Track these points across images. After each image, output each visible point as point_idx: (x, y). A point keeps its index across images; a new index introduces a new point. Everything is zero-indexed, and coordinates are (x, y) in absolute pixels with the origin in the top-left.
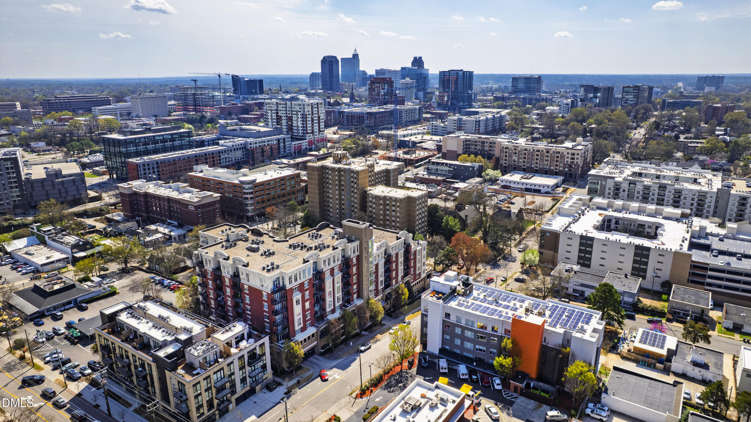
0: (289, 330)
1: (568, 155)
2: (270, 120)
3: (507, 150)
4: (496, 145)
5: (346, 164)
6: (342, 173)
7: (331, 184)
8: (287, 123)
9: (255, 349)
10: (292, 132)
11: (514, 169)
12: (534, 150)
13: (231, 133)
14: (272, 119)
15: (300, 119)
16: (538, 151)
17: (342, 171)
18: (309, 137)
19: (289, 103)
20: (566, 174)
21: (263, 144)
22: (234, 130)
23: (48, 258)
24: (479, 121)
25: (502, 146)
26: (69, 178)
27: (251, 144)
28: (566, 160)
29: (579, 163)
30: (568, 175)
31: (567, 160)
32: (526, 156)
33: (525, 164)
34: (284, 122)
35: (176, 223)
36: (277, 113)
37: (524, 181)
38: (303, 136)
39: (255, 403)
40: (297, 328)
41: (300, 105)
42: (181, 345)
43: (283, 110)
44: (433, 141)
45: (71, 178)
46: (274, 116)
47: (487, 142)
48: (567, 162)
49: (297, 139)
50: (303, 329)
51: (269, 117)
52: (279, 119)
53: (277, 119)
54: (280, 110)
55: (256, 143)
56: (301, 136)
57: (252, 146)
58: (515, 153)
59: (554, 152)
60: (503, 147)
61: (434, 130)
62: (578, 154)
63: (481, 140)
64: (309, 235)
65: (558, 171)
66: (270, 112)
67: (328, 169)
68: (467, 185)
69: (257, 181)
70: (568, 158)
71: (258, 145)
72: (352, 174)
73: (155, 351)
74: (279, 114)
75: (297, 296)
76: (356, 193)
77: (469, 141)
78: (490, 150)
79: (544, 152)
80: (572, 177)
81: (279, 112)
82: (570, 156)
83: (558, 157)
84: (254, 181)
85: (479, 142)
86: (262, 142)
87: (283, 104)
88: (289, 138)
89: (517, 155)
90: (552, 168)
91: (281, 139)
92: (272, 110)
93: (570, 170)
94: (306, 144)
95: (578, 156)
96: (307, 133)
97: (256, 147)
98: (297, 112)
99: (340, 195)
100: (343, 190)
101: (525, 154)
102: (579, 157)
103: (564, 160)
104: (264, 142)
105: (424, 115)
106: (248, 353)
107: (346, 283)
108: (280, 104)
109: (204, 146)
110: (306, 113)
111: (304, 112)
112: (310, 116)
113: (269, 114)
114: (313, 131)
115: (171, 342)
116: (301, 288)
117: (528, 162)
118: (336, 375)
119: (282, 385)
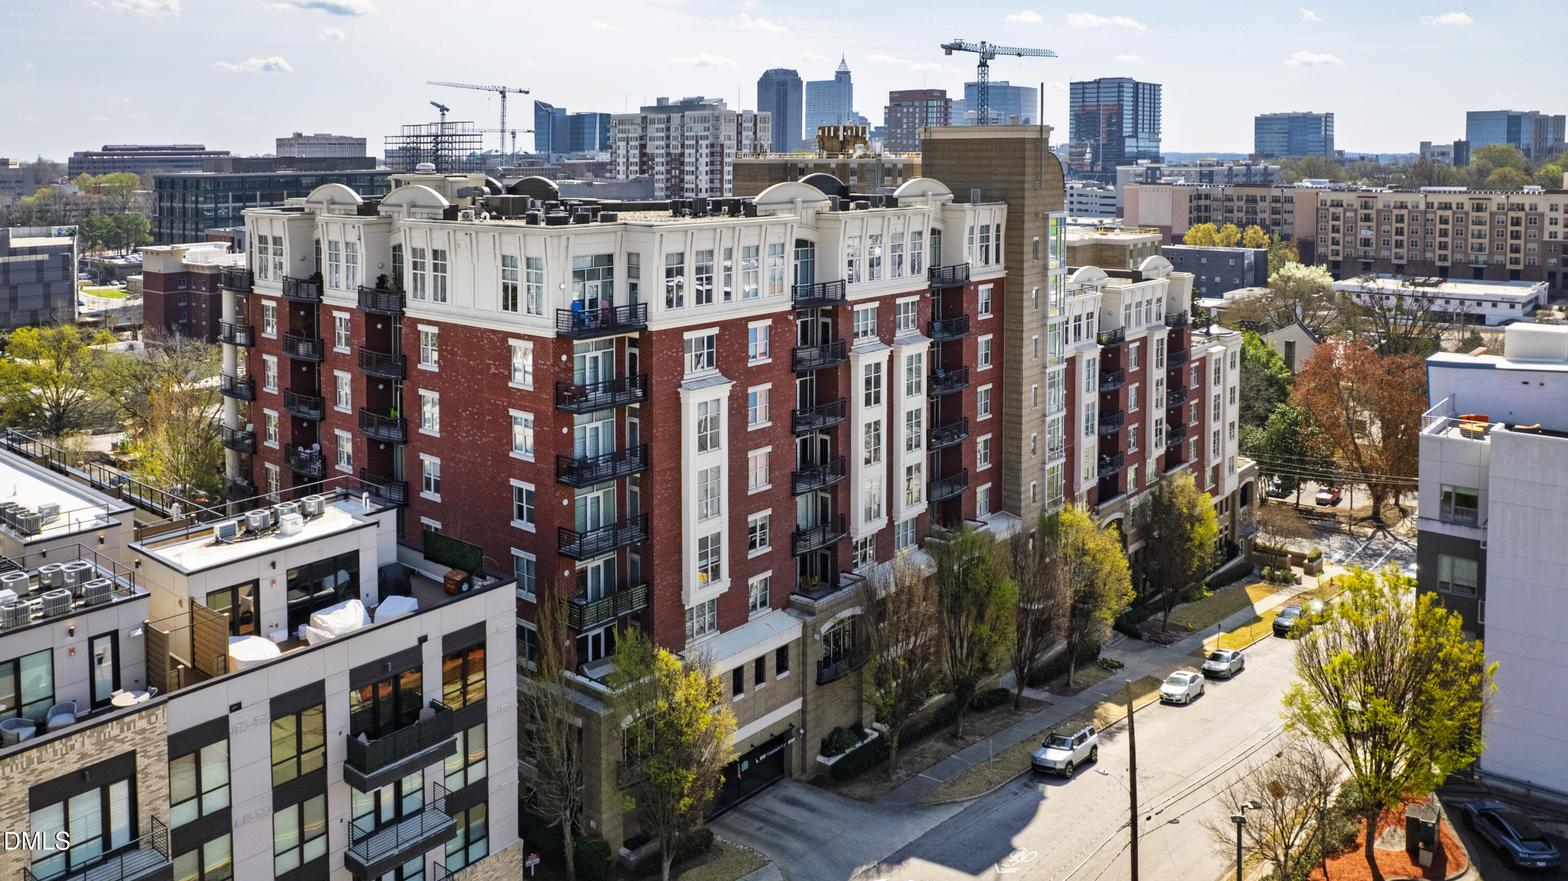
3: (1340, 210)
4: (1296, 205)
8: (668, 172)
11: (1368, 265)
12: (1429, 205)
14: (628, 164)
15: (704, 160)
16: (1446, 208)
19: (676, 118)
25: (1321, 201)
26: (27, 258)
28: (1548, 228)
31: (1553, 228)
32: (1405, 225)
33: (1403, 250)
34: (660, 171)
36: (643, 147)
37: (1416, 291)
41: (704, 120)
43: (658, 139)
45: (33, 258)
46: (635, 153)
47: (1263, 199)
48: (1553, 235)
52: (646, 163)
53: (642, 163)
54: (652, 139)
58: (1367, 218)
59: (1500, 207)
60: (1324, 203)
63: (1244, 192)
65: (1521, 268)
70: (1554, 222)
74: (648, 151)
79: (1468, 207)
81: (649, 144)
82: (1561, 215)
83: (1516, 222)
87: (660, 121)
89: (1373, 224)
90: (1499, 258)
98: (697, 139)
101: (1400, 219)
103: (1541, 229)
110: (720, 140)
111: (715, 137)
117: (1414, 244)
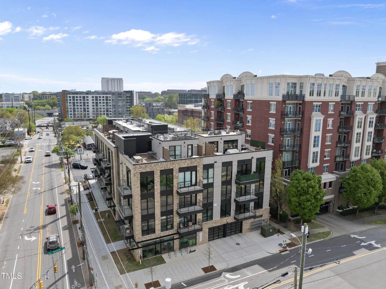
0: (299, 163)
26: (156, 108)
39: (238, 244)
40: (311, 164)
50: (318, 170)
75: (317, 118)
106: (239, 161)
118: (373, 242)
119: (282, 233)
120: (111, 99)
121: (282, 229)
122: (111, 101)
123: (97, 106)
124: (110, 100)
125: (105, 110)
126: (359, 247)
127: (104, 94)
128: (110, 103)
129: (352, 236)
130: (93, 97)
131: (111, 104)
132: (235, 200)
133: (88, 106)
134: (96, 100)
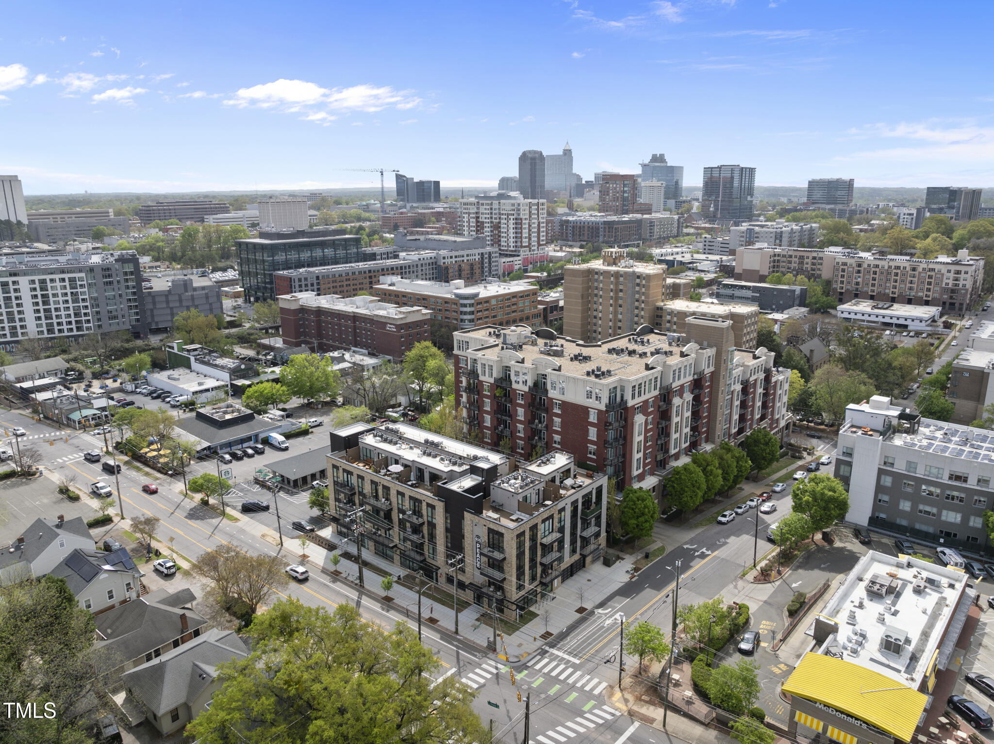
0: (624, 475)
1: (949, 274)
2: (466, 228)
3: (845, 267)
4: (825, 262)
5: (626, 267)
6: (621, 279)
7: (601, 297)
8: (492, 231)
9: (591, 493)
10: (500, 245)
11: (857, 295)
12: (890, 267)
13: (413, 244)
14: (469, 226)
16: (898, 268)
17: (622, 276)
18: (524, 253)
19: (495, 203)
20: (944, 303)
21: (461, 259)
22: (416, 240)
23: (200, 384)
24: (782, 232)
25: (837, 260)
26: (201, 292)
27: (444, 258)
28: (945, 281)
29: (967, 287)
30: (947, 304)
31: (947, 281)
32: (877, 276)
33: (875, 288)
34: (487, 230)
35: (365, 351)
36: (478, 217)
37: (876, 311)
38: (515, 251)
39: (589, 580)
40: (635, 473)
42: (480, 479)
43: (486, 214)
44: (711, 261)
46: (473, 222)
47: (808, 257)
48: (947, 284)
49: (506, 256)
50: (641, 478)
51: (466, 224)
52: (480, 226)
53: (478, 226)
54: (483, 214)
55: (451, 257)
56: (512, 251)
57: (446, 261)
58: (859, 272)
59: (924, 269)
60: (838, 263)
61: (707, 247)
62: (966, 273)
63: (798, 254)
64: (630, 340)
65: (930, 299)
66: (466, 216)
67: (597, 273)
68: (787, 316)
69: (480, 296)
70: (948, 278)
71: (454, 260)
72: (638, 281)
73: (444, 484)
74: (481, 220)
75: (639, 419)
76: (643, 309)
77: (779, 255)
78: (813, 270)
79: (908, 269)
80: (954, 309)
81: (481, 216)
82: (952, 275)
83: (930, 277)
84: (477, 295)
85: (796, 257)
86: (459, 256)
87: (487, 204)
88: (496, 252)
90: (920, 294)
91: (486, 253)
92: (469, 214)
93: (951, 298)
94: (520, 262)
95: (966, 276)
96: (522, 247)
97: (451, 262)
98: (508, 215)
99: (615, 313)
100: (620, 306)
101: (875, 273)
102: (968, 276)
103: (942, 281)
104: (463, 256)
105: (685, 230)
106: (583, 497)
107: (696, 415)
108: (482, 204)
109: (375, 260)
110: (521, 216)
111: (519, 215)
112: (527, 221)
113: (466, 220)
114: (530, 244)
115: (463, 474)
116: (643, 408)
117: (880, 285)
118: (704, 550)
119: (623, 559)
120: (85, 282)
121: (621, 555)
122: (86, 290)
123: (45, 303)
124: (82, 286)
125: (72, 312)
126: (693, 558)
127: (63, 272)
128: (82, 293)
129: (685, 547)
130: (33, 282)
131: (87, 297)
132: (581, 536)
133: (18, 305)
134: (42, 289)
